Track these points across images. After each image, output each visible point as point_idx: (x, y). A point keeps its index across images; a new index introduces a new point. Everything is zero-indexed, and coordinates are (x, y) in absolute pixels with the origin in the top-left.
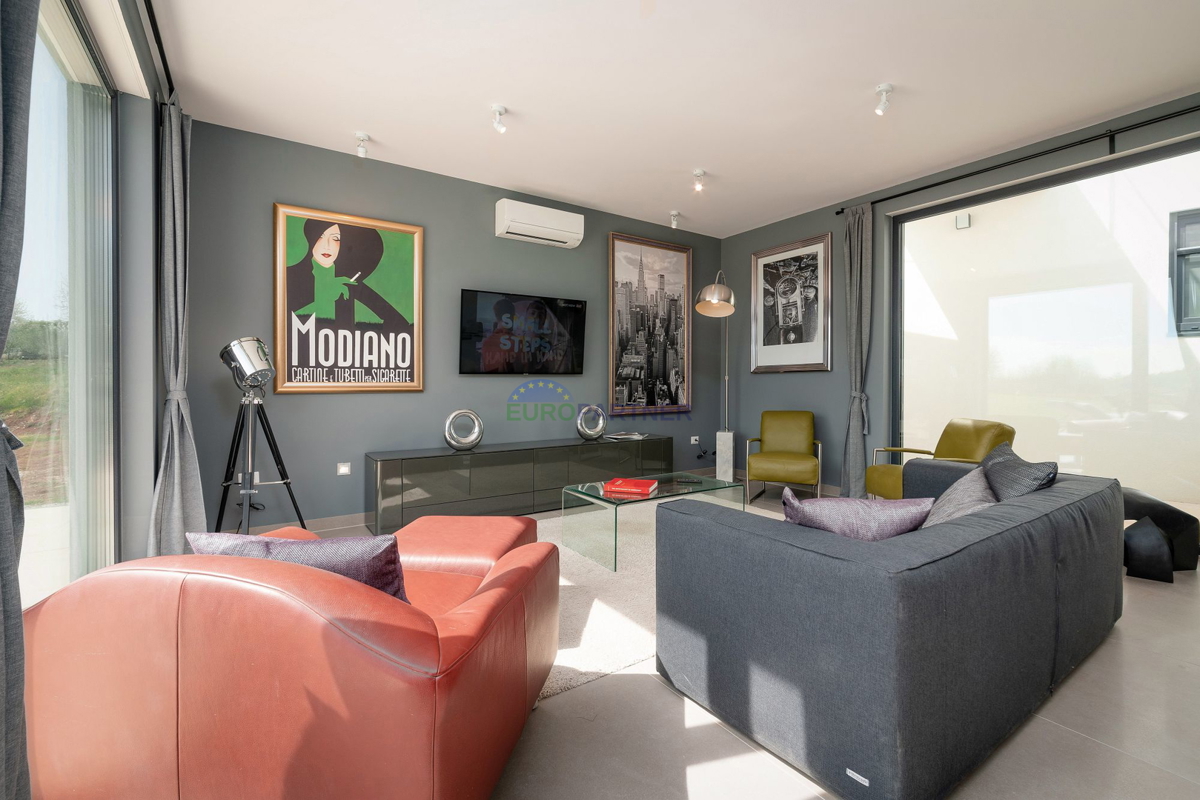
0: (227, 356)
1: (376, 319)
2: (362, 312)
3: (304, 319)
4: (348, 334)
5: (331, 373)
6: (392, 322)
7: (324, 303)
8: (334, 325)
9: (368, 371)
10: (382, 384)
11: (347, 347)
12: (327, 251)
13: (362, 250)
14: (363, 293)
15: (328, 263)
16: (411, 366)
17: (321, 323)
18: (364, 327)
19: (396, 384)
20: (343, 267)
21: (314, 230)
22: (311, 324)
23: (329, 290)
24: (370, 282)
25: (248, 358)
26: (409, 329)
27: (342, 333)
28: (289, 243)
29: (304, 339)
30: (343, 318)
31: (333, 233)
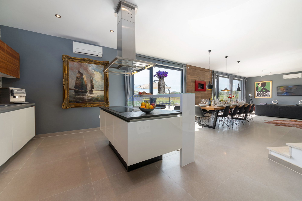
0: (249, 95)
1: (265, 91)
2: (264, 90)
3: (257, 92)
4: (260, 93)
5: (260, 96)
6: (267, 91)
7: (260, 90)
8: (260, 92)
9: (264, 96)
10: (266, 97)
11: (262, 94)
12: (260, 85)
13: (264, 85)
14: (264, 89)
15: (260, 86)
16: (270, 95)
17: (259, 92)
18: (264, 92)
19: (268, 97)
20: (261, 87)
21: (258, 84)
22: (258, 92)
23: (260, 89)
24: (265, 87)
25: (250, 95)
26: (270, 92)
27: (261, 93)
28: (256, 85)
29: (257, 93)
30: (261, 91)
31: (261, 83)
